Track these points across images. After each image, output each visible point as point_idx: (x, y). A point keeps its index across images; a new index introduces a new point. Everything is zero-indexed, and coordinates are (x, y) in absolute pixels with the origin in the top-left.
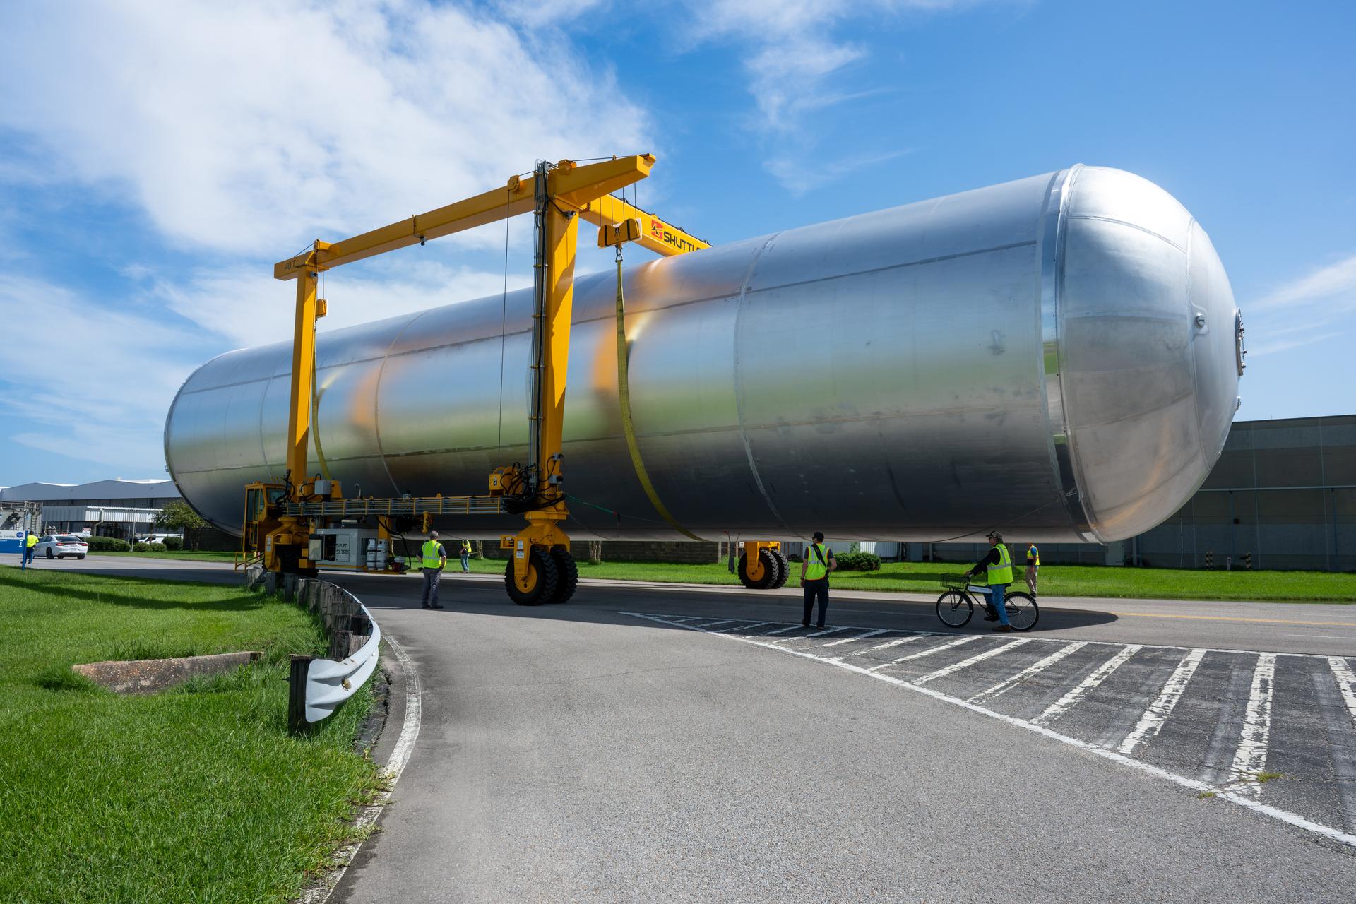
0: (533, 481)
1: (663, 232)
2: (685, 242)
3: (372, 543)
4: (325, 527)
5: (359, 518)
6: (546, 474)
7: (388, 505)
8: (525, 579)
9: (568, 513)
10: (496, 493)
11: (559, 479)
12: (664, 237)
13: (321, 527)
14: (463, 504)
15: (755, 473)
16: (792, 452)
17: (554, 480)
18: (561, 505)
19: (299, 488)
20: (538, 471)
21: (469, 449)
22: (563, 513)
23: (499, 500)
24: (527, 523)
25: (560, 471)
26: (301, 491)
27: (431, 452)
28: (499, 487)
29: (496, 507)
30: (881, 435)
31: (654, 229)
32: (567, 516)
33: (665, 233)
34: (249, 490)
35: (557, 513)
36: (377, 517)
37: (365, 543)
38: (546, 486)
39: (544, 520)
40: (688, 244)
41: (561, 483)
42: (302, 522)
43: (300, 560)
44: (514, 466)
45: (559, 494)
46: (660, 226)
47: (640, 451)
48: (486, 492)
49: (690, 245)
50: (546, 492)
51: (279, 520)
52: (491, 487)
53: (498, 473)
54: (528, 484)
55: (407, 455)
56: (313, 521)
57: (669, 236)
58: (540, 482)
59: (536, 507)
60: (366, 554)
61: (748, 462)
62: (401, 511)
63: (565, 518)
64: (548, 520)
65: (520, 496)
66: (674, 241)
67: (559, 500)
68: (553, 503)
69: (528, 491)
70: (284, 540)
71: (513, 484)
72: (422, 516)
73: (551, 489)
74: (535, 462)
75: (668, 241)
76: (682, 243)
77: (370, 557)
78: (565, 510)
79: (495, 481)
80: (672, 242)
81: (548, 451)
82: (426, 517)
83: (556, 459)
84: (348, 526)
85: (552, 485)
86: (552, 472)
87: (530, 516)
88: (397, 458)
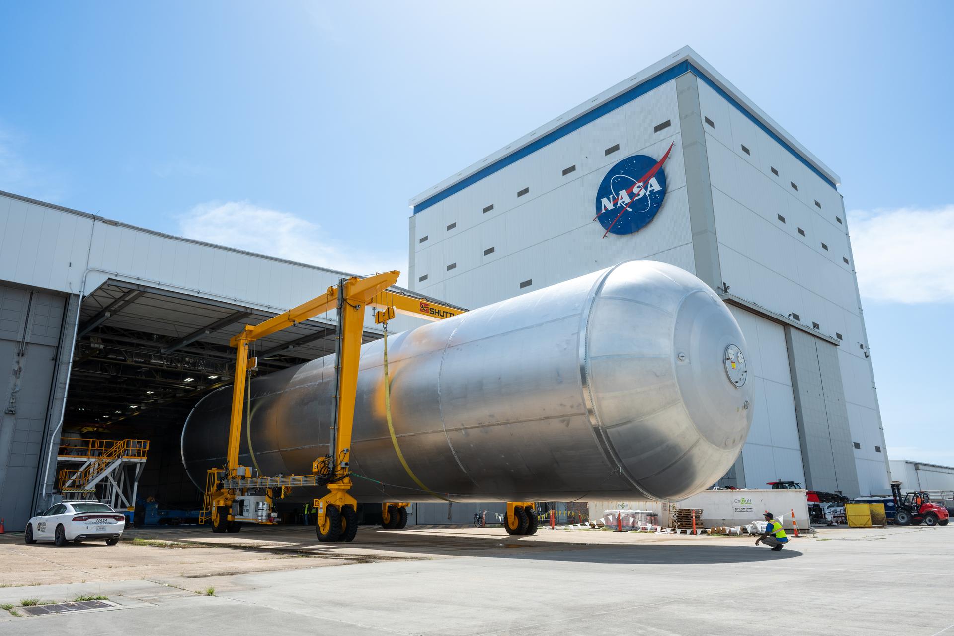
0: (331, 465)
1: (429, 308)
2: (447, 313)
3: (260, 505)
5: (256, 490)
6: (339, 462)
7: (268, 482)
8: (324, 526)
9: (352, 485)
10: (315, 474)
11: (346, 464)
12: (430, 311)
17: (343, 465)
20: (334, 460)
22: (348, 485)
23: (316, 478)
24: (329, 492)
25: (348, 459)
28: (317, 470)
29: (315, 482)
31: (422, 307)
32: (351, 486)
33: (431, 308)
34: (209, 473)
35: (344, 485)
36: (264, 489)
37: (257, 504)
38: (339, 469)
39: (337, 489)
40: (449, 313)
41: (348, 466)
42: (231, 492)
45: (346, 473)
46: (427, 305)
48: (311, 473)
50: (338, 473)
51: (222, 491)
52: (313, 470)
54: (328, 467)
57: (434, 311)
60: (257, 511)
62: (273, 485)
64: (339, 489)
65: (325, 475)
66: (438, 313)
67: (346, 477)
68: (342, 479)
69: (329, 472)
71: (322, 468)
73: (342, 470)
74: (333, 454)
75: (433, 313)
76: (445, 313)
77: (259, 513)
78: (349, 483)
79: (315, 466)
80: (437, 314)
81: (341, 448)
82: (283, 489)
83: (345, 452)
84: (250, 495)
85: (343, 468)
86: (343, 460)
87: (330, 487)
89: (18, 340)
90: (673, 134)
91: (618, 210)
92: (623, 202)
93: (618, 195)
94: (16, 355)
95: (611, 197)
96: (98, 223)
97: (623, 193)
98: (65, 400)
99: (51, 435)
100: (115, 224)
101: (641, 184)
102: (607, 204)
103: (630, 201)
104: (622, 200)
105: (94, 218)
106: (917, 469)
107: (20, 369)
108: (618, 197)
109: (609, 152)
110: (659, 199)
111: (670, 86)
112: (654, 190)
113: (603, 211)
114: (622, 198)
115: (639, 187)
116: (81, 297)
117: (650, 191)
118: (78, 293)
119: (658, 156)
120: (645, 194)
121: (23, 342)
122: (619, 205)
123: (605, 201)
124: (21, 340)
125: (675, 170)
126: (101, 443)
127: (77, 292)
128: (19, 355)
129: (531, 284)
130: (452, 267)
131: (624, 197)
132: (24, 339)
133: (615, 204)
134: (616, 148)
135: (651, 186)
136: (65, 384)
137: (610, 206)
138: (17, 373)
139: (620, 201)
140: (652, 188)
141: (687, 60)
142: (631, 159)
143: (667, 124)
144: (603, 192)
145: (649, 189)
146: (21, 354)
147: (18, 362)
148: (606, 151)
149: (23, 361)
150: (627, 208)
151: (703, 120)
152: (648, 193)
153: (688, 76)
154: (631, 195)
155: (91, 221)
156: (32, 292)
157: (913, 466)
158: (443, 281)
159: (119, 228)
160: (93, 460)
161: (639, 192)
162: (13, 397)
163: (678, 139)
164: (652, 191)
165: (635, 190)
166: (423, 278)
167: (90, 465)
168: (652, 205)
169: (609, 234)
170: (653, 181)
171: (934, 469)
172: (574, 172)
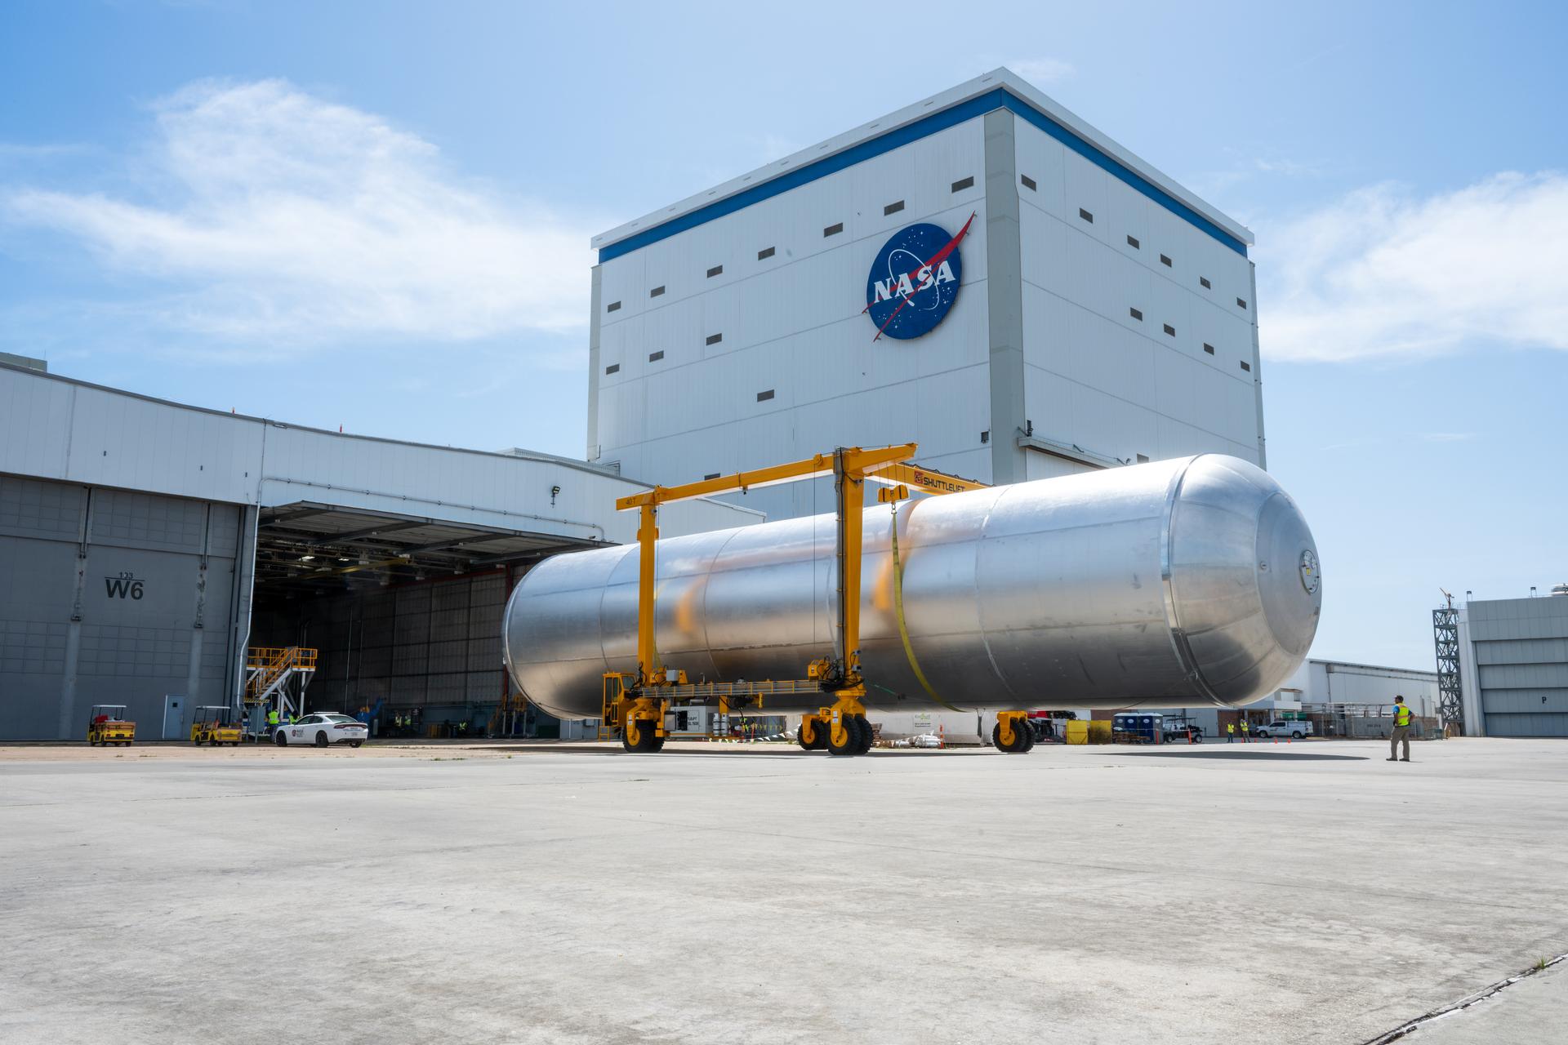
0: (841, 669)
1: (923, 478)
2: (939, 482)
3: (716, 717)
4: (675, 705)
5: (705, 698)
6: (850, 665)
7: (730, 689)
8: (839, 737)
10: (813, 679)
11: (859, 668)
12: (923, 481)
13: (672, 706)
14: (788, 687)
15: (993, 662)
16: (1017, 648)
17: (855, 669)
18: (860, 686)
19: (652, 676)
20: (844, 663)
21: (781, 646)
22: (861, 693)
23: (816, 683)
24: (837, 699)
25: (859, 661)
26: (653, 678)
27: (751, 648)
28: (816, 674)
29: (814, 688)
30: (1072, 637)
31: (917, 477)
32: (865, 693)
34: (607, 678)
35: (859, 691)
36: (719, 697)
37: (711, 716)
38: (850, 673)
39: (850, 696)
41: (860, 671)
42: (656, 704)
43: (656, 731)
44: (825, 659)
45: (859, 678)
46: (921, 474)
47: (913, 648)
48: (805, 677)
49: (944, 483)
50: (850, 677)
51: (636, 700)
52: (810, 674)
53: (814, 664)
54: (838, 672)
55: (731, 649)
56: (664, 700)
57: (927, 481)
58: (846, 670)
59: (844, 688)
60: (712, 724)
61: (988, 654)
62: (740, 693)
63: (863, 695)
64: (852, 696)
65: (832, 680)
66: (931, 483)
67: (859, 683)
68: (855, 684)
69: (838, 677)
70: (644, 716)
71: (826, 672)
72: (757, 697)
73: (854, 675)
74: (842, 656)
75: (927, 485)
77: (716, 726)
78: (863, 690)
79: (813, 670)
81: (850, 649)
82: (761, 696)
83: (856, 654)
84: (694, 704)
85: (854, 672)
86: (853, 665)
87: (840, 693)
88: (722, 652)
89: (201, 554)
90: (974, 200)
91: (897, 302)
92: (904, 292)
93: (897, 279)
94: (198, 568)
95: (888, 280)
96: (269, 427)
97: (904, 278)
98: (250, 613)
99: (240, 648)
100: (285, 426)
101: (929, 268)
102: (883, 291)
103: (913, 291)
104: (903, 289)
105: (265, 422)
106: (1329, 671)
107: (204, 583)
108: (897, 282)
109: (891, 210)
110: (951, 293)
111: (976, 126)
112: (944, 279)
113: (877, 301)
114: (902, 286)
115: (926, 272)
116: (259, 507)
117: (940, 281)
118: (255, 504)
119: (954, 229)
120: (933, 283)
121: (205, 555)
122: (898, 295)
123: (879, 285)
124: (203, 553)
125: (975, 252)
126: (268, 651)
127: (253, 503)
128: (201, 568)
129: (773, 397)
130: (657, 356)
131: (905, 284)
132: (205, 552)
133: (893, 292)
134: (899, 206)
135: (942, 273)
136: (249, 597)
137: (886, 296)
138: (201, 586)
139: (899, 289)
140: (943, 277)
141: (1002, 88)
142: (917, 228)
143: (967, 183)
144: (879, 271)
145: (939, 277)
146: (204, 567)
147: (201, 576)
148: (885, 208)
149: (206, 574)
150: (909, 302)
151: (1019, 180)
152: (937, 283)
153: (1001, 115)
154: (915, 283)
155: (262, 426)
156: (209, 505)
157: (1323, 668)
158: (643, 377)
159: (289, 430)
160: (261, 669)
161: (926, 279)
162: (200, 610)
163: (981, 208)
164: (942, 281)
165: (921, 276)
166: (612, 369)
167: (258, 674)
168: (941, 302)
169: (882, 335)
170: (945, 266)
171: (1362, 671)
172: (840, 233)
